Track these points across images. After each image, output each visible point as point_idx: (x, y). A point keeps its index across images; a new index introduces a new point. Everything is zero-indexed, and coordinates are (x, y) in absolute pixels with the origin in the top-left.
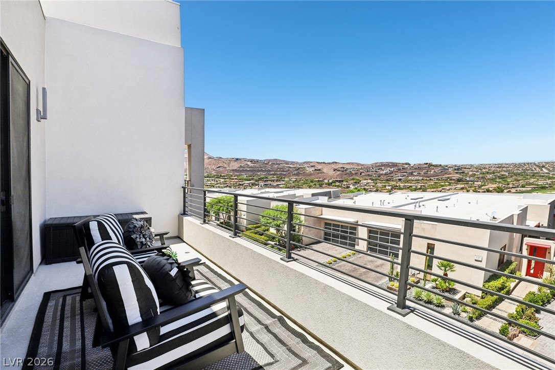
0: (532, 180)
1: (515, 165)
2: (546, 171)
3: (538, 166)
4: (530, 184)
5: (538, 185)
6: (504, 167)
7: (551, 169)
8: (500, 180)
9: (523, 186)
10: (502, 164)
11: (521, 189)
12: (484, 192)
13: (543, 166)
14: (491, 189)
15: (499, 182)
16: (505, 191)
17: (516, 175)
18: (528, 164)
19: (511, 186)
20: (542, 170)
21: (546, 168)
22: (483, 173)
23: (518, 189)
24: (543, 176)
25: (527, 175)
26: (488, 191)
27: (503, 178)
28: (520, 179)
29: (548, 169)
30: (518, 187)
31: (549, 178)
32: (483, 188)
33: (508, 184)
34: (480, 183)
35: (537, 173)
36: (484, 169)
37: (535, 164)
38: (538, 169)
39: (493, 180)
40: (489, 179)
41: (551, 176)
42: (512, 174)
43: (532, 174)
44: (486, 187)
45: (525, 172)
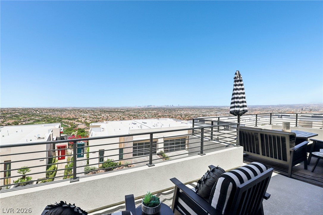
0: (33, 117)
1: (23, 109)
2: (39, 113)
3: (35, 110)
4: (32, 119)
5: (36, 120)
6: (17, 110)
7: (41, 112)
8: (15, 118)
9: (29, 121)
10: (15, 109)
11: (28, 122)
12: (6, 125)
13: (37, 110)
14: (10, 123)
15: (15, 119)
16: (19, 124)
17: (24, 115)
18: (30, 109)
19: (22, 121)
20: (37, 112)
21: (38, 111)
22: (4, 114)
23: (26, 122)
24: (37, 115)
25: (30, 115)
26: (9, 124)
27: (17, 116)
28: (26, 117)
29: (39, 112)
30: (26, 121)
31: (41, 116)
32: (5, 122)
33: (21, 120)
34: (3, 120)
35: (35, 114)
36: (4, 111)
37: (33, 109)
38: (34, 112)
39: (11, 118)
40: (8, 117)
41: (41, 115)
42: (21, 114)
43: (32, 114)
44: (7, 122)
45: (28, 113)
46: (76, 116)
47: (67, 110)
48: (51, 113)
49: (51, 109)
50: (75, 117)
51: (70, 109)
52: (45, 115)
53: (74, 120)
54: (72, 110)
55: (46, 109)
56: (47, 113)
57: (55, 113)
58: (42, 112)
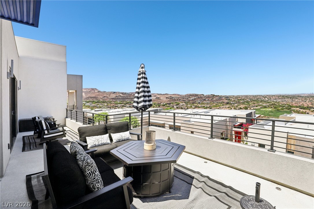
0: (261, 104)
1: (253, 96)
3: (263, 97)
5: (263, 106)
6: (248, 97)
7: (269, 98)
8: (247, 103)
9: (257, 107)
10: (247, 96)
11: (255, 108)
12: (239, 109)
13: (266, 97)
14: (242, 108)
15: (246, 104)
16: (249, 109)
17: (254, 101)
18: (259, 95)
19: (251, 106)
20: (265, 99)
21: (267, 98)
22: (239, 100)
23: (254, 108)
24: (266, 102)
25: (259, 101)
26: (241, 108)
27: (248, 102)
28: (255, 103)
29: (268, 98)
30: (254, 106)
31: (268, 103)
32: (238, 107)
33: (250, 105)
34: (237, 105)
35: (263, 100)
36: (239, 98)
37: (262, 96)
38: (263, 98)
39: (243, 103)
40: (241, 103)
41: (269, 101)
42: (252, 100)
43: (261, 101)
44: (240, 107)
45: (257, 100)
46: (313, 105)
47: (300, 97)
48: (280, 100)
49: (281, 96)
50: (311, 106)
51: (305, 96)
52: (274, 101)
53: (309, 109)
54: (308, 97)
55: (274, 96)
56: (275, 99)
57: (285, 100)
58: (271, 99)
